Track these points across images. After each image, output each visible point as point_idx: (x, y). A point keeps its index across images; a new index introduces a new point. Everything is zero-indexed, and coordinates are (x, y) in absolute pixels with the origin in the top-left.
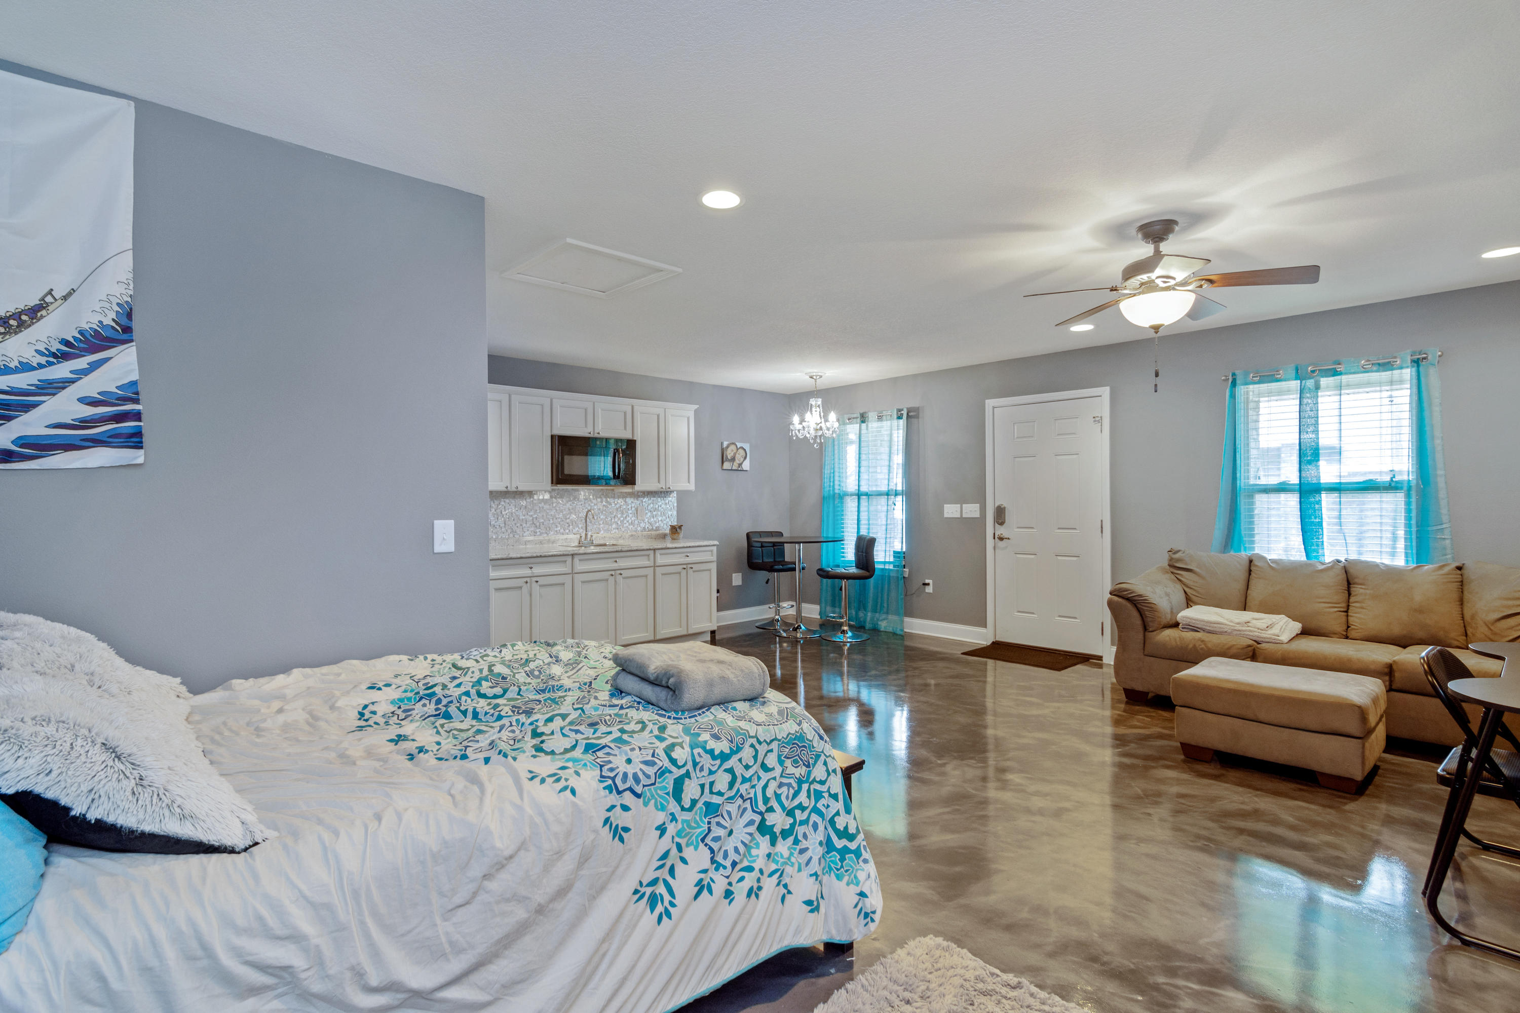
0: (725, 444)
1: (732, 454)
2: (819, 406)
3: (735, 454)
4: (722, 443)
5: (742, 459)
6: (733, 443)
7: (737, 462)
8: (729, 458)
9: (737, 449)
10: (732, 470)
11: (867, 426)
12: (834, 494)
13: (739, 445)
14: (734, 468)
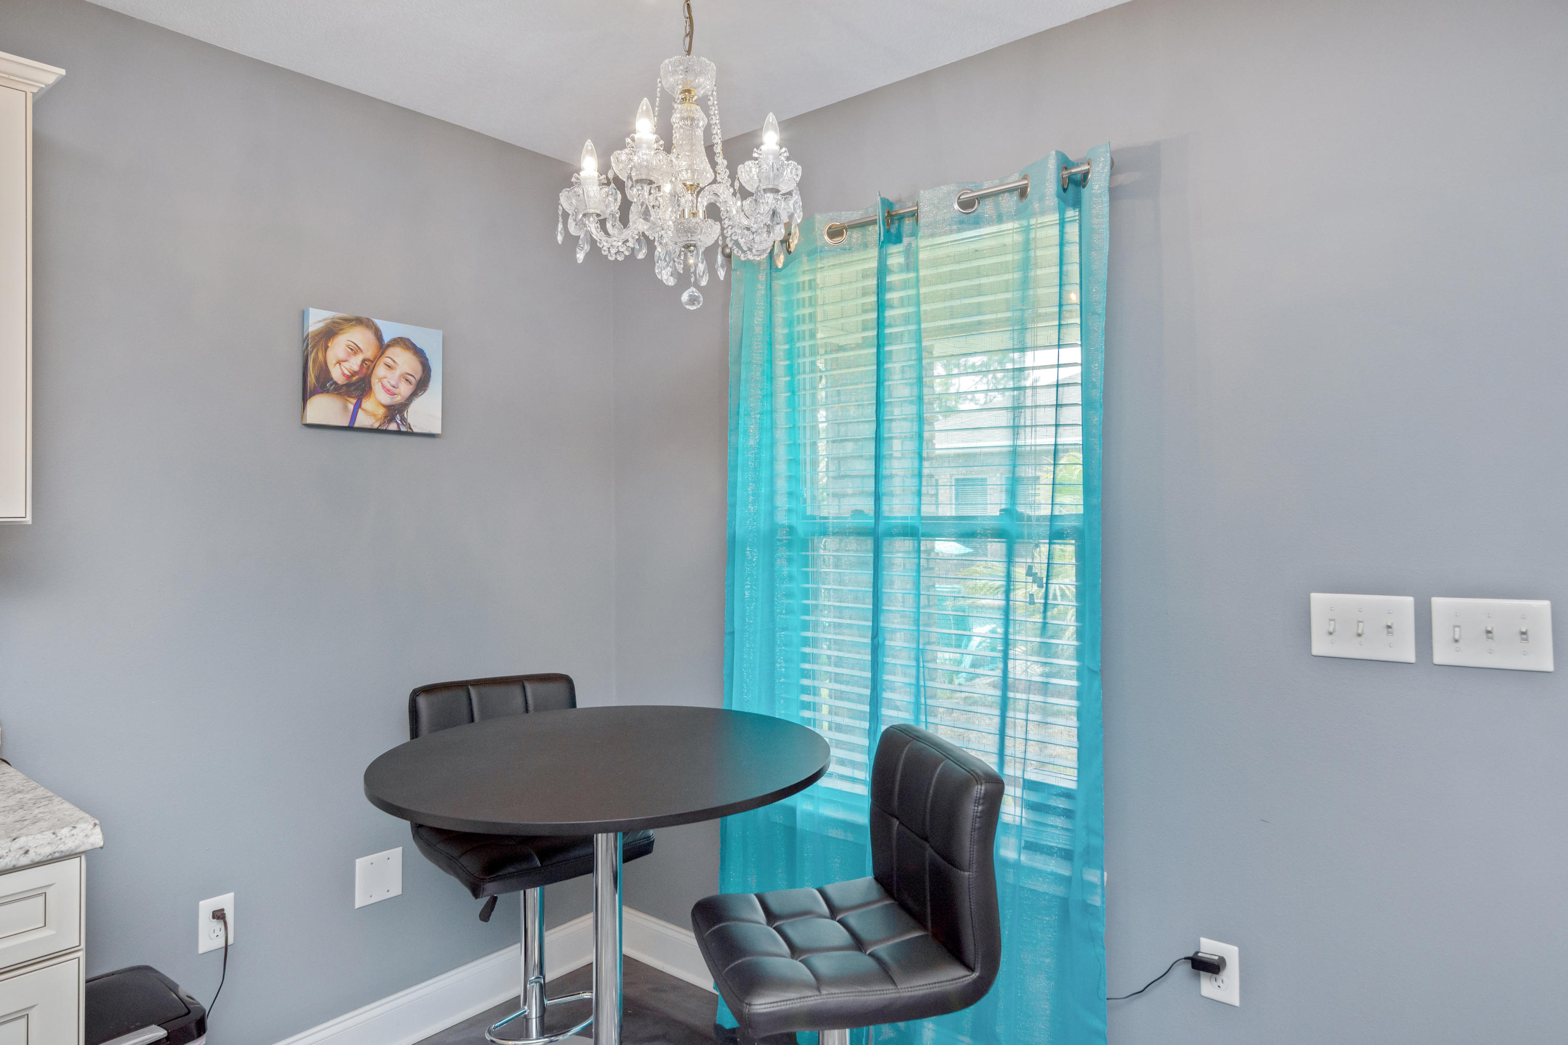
0: (317, 319)
1: (354, 363)
2: (703, 103)
3: (368, 366)
4: (303, 316)
5: (405, 390)
6: (359, 321)
7: (380, 397)
8: (337, 374)
9: (382, 347)
10: (350, 428)
11: (911, 254)
12: (773, 529)
13: (390, 331)
14: (363, 420)
